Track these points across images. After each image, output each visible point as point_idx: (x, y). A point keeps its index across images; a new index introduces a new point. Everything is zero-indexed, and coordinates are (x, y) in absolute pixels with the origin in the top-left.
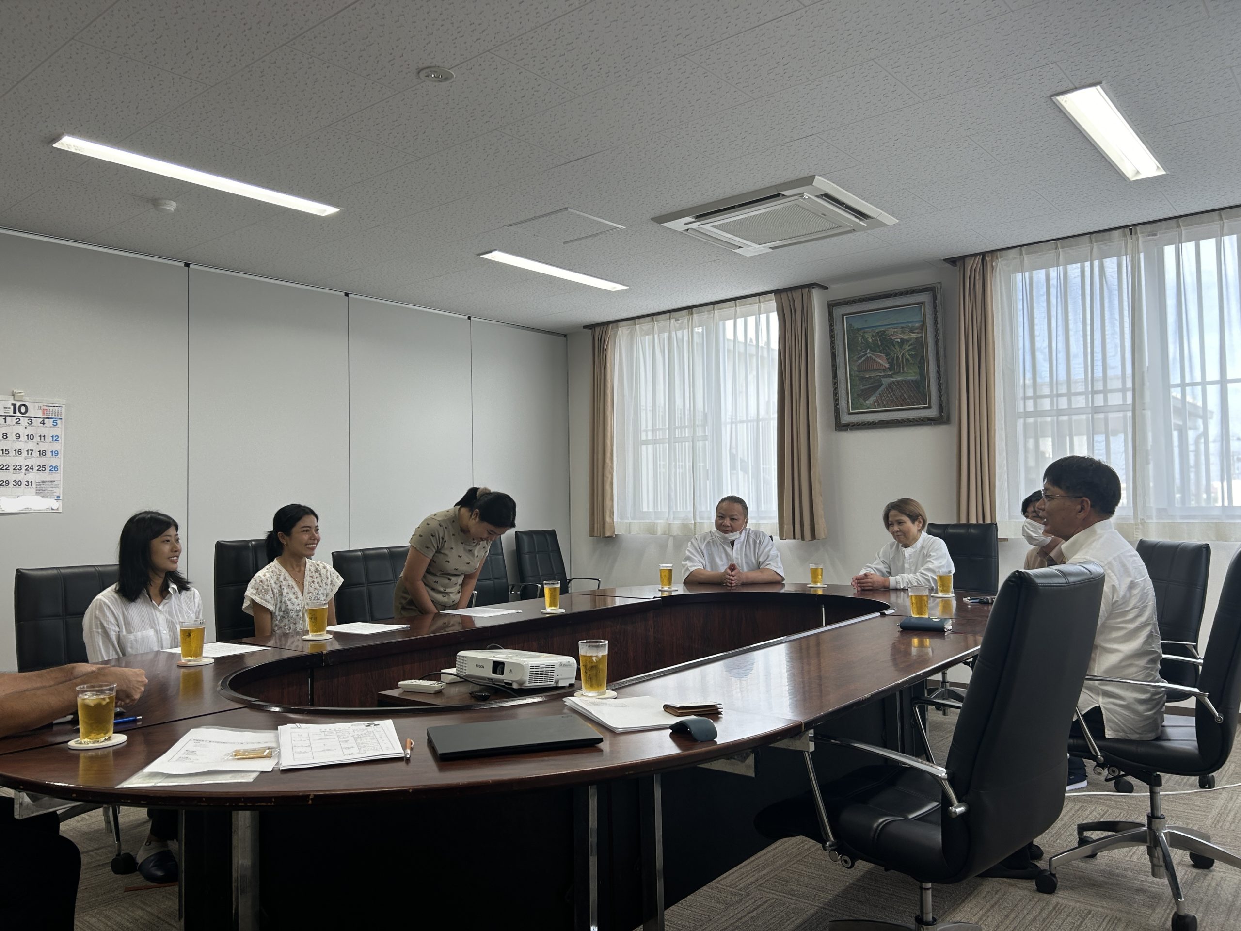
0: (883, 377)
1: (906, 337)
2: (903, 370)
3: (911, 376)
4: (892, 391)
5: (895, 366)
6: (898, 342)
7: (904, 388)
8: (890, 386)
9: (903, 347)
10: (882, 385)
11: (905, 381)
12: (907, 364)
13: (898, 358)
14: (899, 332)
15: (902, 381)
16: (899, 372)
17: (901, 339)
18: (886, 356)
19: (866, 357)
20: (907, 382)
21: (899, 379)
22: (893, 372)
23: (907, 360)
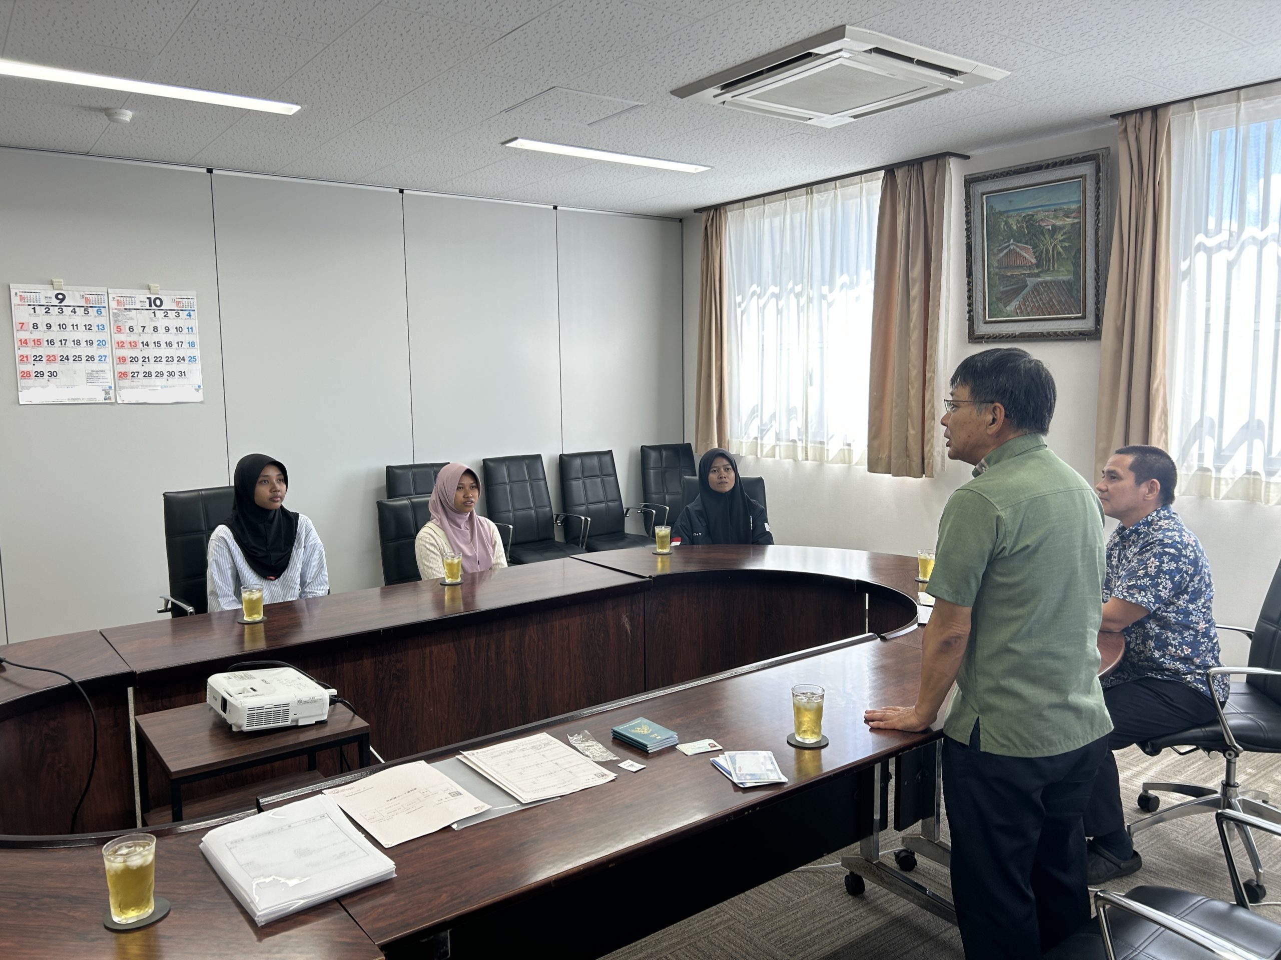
1: (1059, 223)
3: (1063, 275)
4: (1039, 295)
5: (1043, 262)
6: (1049, 230)
7: (1054, 291)
8: (1036, 288)
9: (1055, 237)
10: (1026, 286)
11: (1054, 282)
12: (1058, 259)
13: (1047, 250)
14: (1050, 217)
15: (1051, 282)
16: (1049, 270)
17: (1053, 226)
18: (1033, 248)
19: (1008, 249)
20: (1057, 283)
21: (1049, 278)
22: (1040, 270)
23: (1059, 253)
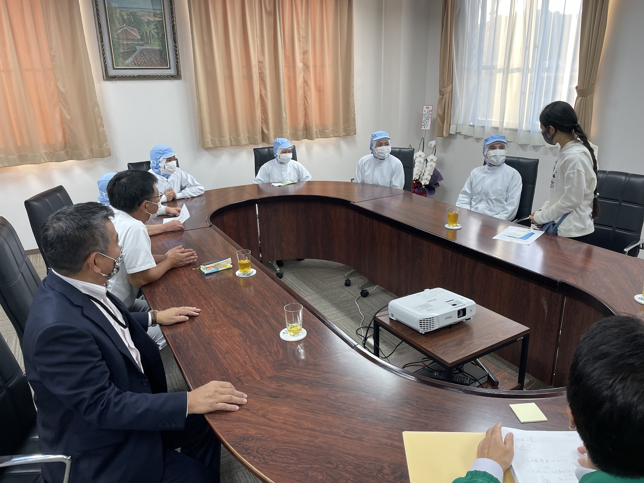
0: (137, 45)
1: (151, 19)
2: (151, 42)
3: (156, 46)
4: (144, 56)
5: (144, 38)
6: (146, 21)
7: (152, 54)
8: (142, 52)
9: (150, 26)
10: (136, 50)
11: (152, 49)
12: (153, 38)
13: (146, 33)
14: (146, 15)
15: (150, 49)
16: (148, 43)
17: (148, 20)
18: (138, 30)
19: (123, 29)
20: (154, 51)
21: (149, 47)
22: (143, 42)
23: (153, 35)
